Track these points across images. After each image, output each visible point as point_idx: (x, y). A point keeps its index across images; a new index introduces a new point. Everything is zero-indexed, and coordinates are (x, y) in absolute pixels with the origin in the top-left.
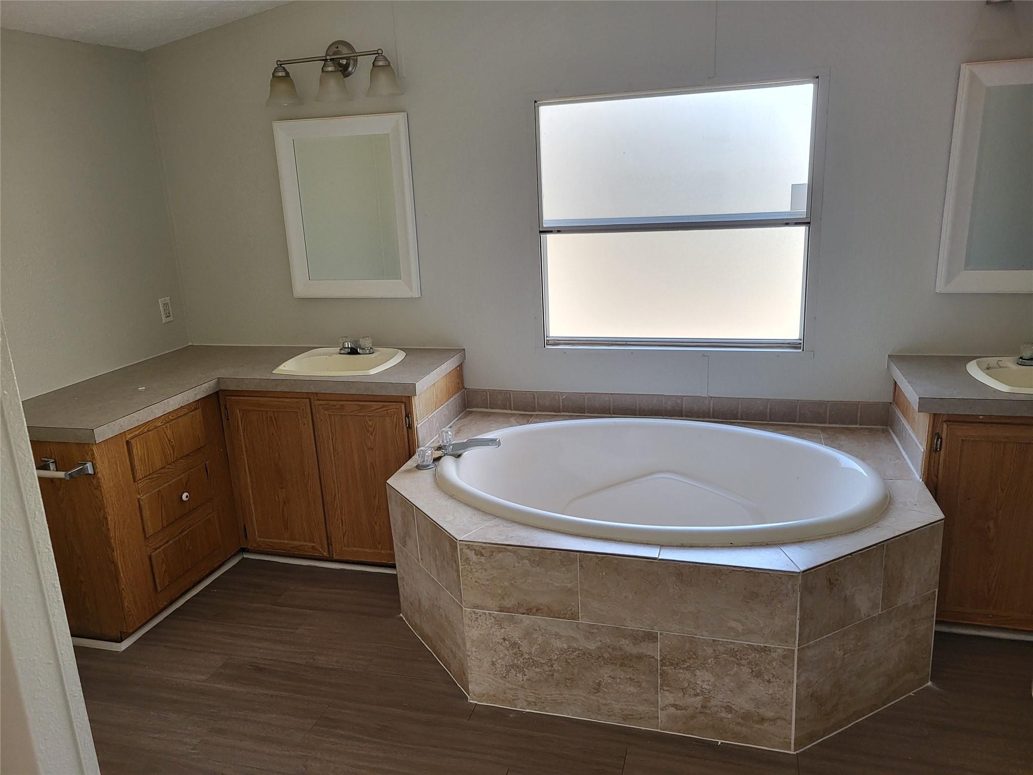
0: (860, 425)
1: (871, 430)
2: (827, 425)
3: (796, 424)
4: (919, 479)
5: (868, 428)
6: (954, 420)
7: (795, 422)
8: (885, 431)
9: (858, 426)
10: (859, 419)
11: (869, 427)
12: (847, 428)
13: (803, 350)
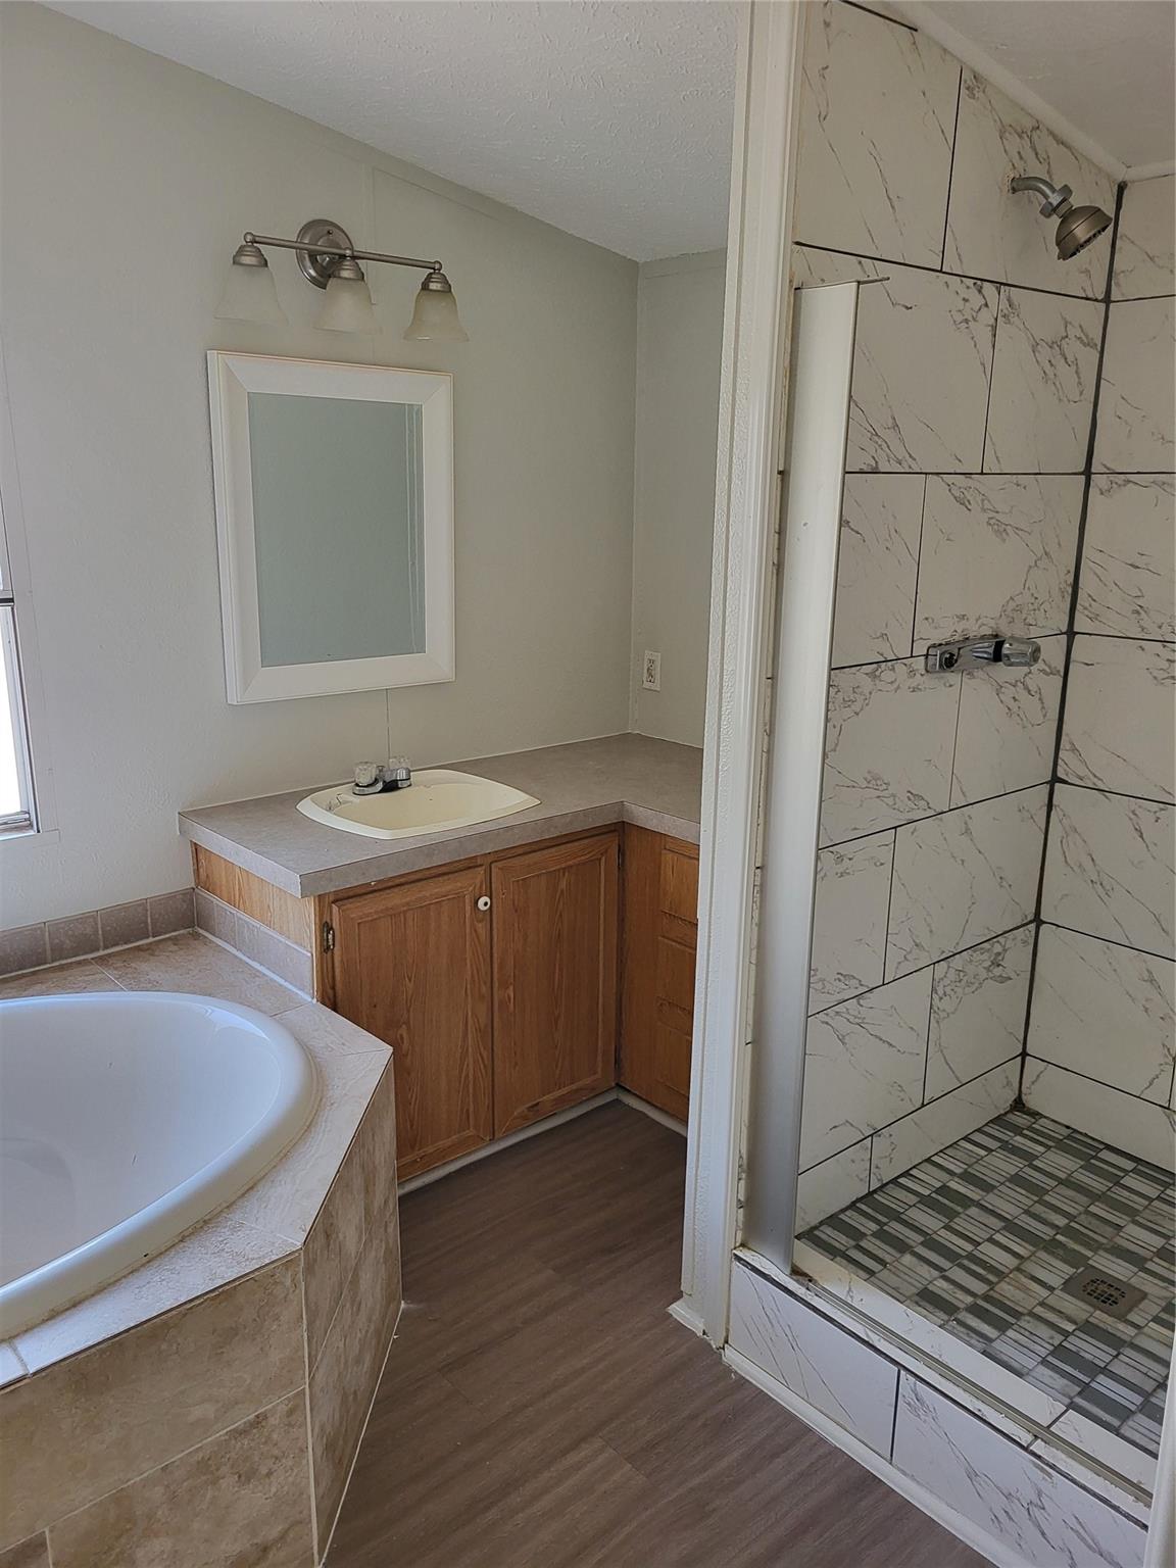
0: (154, 937)
1: (175, 940)
2: (101, 953)
3: (48, 965)
4: (310, 1000)
5: (169, 938)
6: (343, 897)
7: (45, 963)
8: (196, 936)
9: (151, 940)
10: (150, 928)
11: (167, 936)
12: (138, 948)
13: (39, 831)
